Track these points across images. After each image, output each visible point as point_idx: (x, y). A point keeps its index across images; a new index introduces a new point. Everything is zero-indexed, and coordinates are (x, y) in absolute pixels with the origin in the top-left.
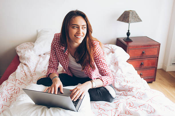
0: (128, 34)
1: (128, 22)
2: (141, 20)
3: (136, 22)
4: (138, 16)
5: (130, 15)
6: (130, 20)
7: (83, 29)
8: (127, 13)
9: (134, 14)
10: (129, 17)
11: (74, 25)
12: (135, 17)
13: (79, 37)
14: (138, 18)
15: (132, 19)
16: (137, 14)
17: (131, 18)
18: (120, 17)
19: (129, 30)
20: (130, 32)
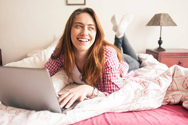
0: (160, 42)
1: (159, 25)
2: (175, 24)
3: (169, 26)
4: (172, 20)
5: (162, 17)
6: (161, 22)
7: (89, 30)
8: (158, 16)
9: (166, 17)
10: (160, 19)
11: (77, 24)
12: (168, 20)
13: (83, 40)
14: (172, 22)
15: (165, 21)
16: (170, 17)
17: (163, 20)
18: (149, 22)
19: (161, 37)
20: (162, 39)
